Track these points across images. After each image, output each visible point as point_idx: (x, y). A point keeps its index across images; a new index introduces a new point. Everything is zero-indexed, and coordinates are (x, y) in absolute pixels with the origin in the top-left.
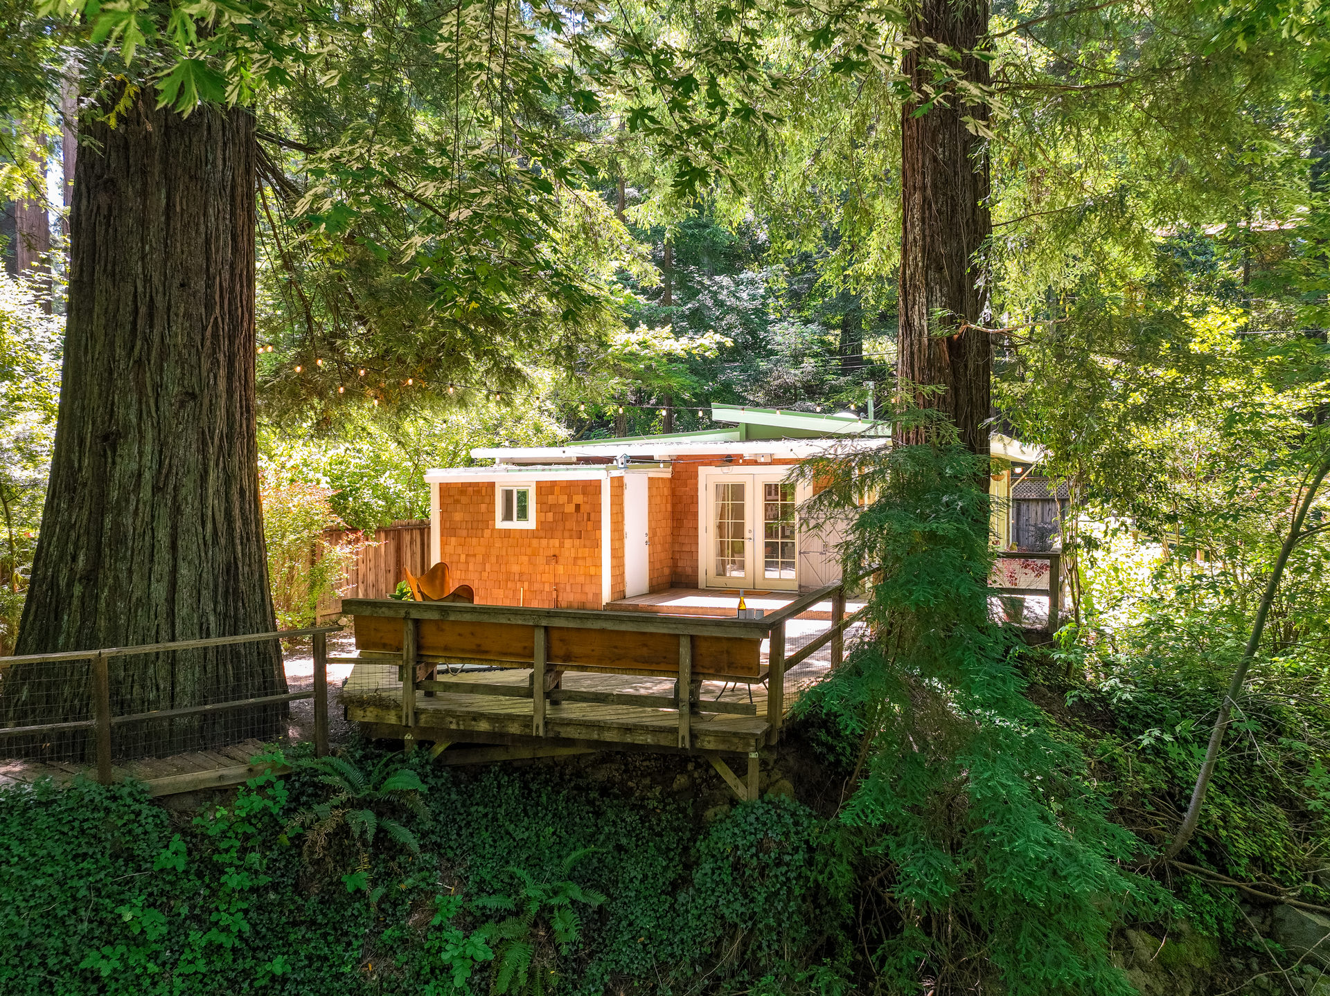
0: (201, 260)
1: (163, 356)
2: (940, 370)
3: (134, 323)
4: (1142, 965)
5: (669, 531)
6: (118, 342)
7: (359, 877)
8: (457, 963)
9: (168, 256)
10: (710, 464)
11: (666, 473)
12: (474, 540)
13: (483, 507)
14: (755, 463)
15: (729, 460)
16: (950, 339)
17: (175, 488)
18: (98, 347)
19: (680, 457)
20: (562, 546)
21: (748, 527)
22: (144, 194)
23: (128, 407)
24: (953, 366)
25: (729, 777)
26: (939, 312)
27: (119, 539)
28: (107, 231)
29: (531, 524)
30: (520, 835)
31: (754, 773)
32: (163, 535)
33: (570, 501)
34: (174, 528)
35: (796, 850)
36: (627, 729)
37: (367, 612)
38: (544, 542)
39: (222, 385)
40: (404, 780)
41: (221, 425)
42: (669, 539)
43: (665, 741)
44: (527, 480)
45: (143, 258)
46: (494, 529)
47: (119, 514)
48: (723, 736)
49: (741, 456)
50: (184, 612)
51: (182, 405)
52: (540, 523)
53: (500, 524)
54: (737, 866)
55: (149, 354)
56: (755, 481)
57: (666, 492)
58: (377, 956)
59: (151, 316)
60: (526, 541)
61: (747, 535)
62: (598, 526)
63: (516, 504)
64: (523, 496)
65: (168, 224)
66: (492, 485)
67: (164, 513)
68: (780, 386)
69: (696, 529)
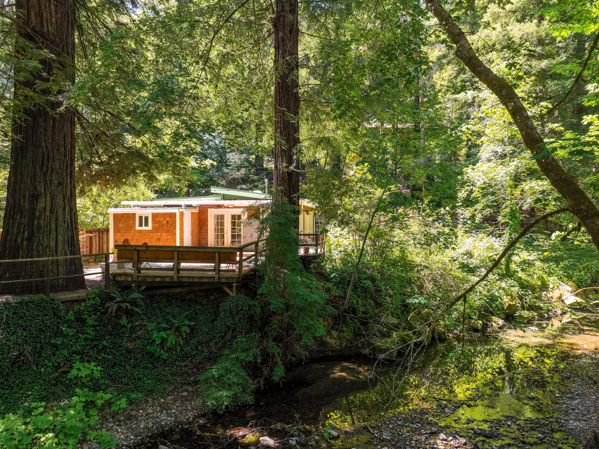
0: (63, 142)
1: (52, 171)
2: (285, 181)
3: (43, 161)
4: (334, 338)
5: (197, 231)
6: (37, 167)
7: (124, 321)
8: (157, 338)
9: (53, 140)
10: (212, 208)
11: (196, 211)
12: (127, 234)
13: (131, 222)
14: (228, 207)
15: (219, 206)
16: (288, 172)
17: (57, 212)
18: (30, 168)
19: (201, 205)
20: (161, 235)
21: (225, 229)
22: (46, 121)
23: (41, 187)
24: (289, 180)
25: (228, 290)
26: (284, 165)
27: (39, 227)
28: (33, 132)
29: (150, 228)
30: (168, 311)
31: (234, 289)
32: (53, 226)
33: (165, 220)
34: (56, 224)
35: (246, 306)
36: (201, 278)
37: (123, 248)
38: (155, 234)
39: (69, 181)
40: (136, 295)
41: (69, 193)
42: (198, 234)
43: (211, 280)
44: (148, 212)
45: (45, 141)
46: (135, 230)
47: (39, 220)
48: (227, 278)
49: (223, 205)
50: (60, 250)
51: (58, 187)
52: (153, 227)
53: (138, 228)
54: (231, 312)
55: (47, 171)
56: (228, 214)
57: (197, 217)
58: (130, 342)
59: (48, 159)
60: (148, 234)
61: (225, 232)
62: (175, 228)
63: (144, 221)
64: (147, 218)
65: (53, 131)
66: (135, 214)
67: (53, 219)
68: (232, 179)
69: (207, 230)
